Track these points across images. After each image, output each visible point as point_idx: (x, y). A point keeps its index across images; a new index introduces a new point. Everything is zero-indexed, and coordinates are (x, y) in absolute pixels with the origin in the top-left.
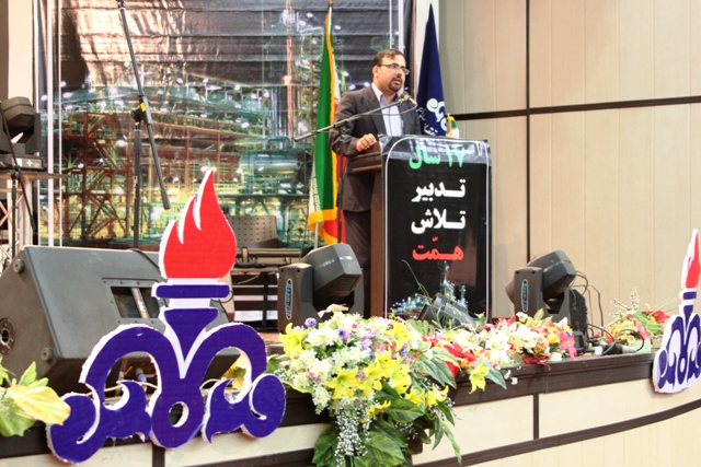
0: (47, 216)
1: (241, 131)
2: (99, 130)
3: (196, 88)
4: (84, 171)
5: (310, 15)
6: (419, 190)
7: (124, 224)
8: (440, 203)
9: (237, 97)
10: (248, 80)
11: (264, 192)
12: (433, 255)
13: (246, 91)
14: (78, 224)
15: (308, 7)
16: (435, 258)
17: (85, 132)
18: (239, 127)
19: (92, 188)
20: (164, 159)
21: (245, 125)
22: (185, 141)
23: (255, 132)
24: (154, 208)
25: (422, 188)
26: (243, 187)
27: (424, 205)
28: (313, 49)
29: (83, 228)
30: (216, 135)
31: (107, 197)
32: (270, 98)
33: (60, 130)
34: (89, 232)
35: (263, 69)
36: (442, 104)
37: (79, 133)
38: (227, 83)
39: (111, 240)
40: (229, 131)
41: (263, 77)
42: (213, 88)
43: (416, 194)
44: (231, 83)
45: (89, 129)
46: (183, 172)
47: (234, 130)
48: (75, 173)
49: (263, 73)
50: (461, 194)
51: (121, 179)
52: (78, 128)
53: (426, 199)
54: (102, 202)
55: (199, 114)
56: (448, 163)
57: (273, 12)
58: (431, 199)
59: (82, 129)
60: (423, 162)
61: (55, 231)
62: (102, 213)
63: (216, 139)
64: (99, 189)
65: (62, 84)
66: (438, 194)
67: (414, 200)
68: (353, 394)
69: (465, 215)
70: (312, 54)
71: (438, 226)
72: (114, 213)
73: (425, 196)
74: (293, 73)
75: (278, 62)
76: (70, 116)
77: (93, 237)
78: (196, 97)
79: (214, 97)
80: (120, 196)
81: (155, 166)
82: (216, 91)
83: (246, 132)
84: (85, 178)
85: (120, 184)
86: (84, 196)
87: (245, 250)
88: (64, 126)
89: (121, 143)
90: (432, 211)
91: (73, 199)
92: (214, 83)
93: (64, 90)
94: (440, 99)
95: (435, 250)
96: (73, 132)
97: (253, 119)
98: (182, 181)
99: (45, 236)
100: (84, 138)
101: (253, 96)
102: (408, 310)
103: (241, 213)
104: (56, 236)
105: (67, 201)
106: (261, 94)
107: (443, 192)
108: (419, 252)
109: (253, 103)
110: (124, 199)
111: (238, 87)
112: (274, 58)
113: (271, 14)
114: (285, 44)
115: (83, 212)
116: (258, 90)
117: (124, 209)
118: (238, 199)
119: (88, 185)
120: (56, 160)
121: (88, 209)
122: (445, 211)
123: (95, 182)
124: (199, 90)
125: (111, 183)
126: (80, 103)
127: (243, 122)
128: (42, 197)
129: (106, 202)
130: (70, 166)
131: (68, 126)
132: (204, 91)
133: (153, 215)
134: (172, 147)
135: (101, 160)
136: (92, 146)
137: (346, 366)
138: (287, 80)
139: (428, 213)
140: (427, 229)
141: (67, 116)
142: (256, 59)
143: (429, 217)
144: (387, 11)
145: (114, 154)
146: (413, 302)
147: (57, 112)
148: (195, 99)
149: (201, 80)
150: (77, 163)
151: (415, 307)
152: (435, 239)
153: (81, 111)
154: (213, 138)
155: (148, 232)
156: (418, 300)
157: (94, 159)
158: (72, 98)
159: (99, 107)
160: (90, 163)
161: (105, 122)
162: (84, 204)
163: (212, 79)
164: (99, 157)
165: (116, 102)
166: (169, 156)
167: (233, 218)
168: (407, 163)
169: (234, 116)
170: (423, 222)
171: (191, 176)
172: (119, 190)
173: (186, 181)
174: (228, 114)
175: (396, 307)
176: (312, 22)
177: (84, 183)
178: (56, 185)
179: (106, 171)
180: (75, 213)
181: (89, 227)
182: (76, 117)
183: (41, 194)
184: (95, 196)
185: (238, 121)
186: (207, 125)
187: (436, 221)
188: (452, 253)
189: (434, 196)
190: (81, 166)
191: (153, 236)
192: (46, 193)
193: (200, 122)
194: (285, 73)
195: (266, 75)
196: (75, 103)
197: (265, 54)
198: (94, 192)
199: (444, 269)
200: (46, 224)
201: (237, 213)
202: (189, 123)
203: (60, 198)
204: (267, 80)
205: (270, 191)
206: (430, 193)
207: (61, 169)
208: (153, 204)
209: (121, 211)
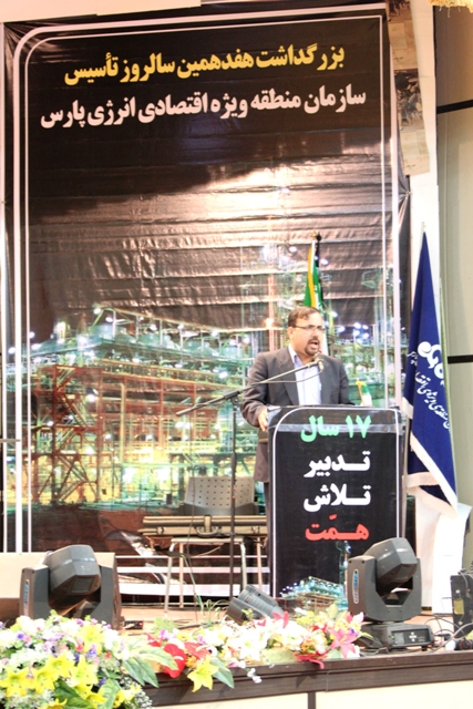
0: (14, 478)
1: (219, 382)
2: (69, 384)
3: (170, 334)
4: (53, 429)
5: (293, 249)
6: (312, 464)
7: (95, 488)
8: (338, 478)
9: (215, 344)
10: (226, 325)
11: (244, 449)
12: (330, 534)
13: (225, 337)
14: (48, 488)
15: (292, 241)
16: (333, 537)
17: (54, 386)
18: (217, 377)
19: (62, 447)
20: (136, 416)
21: (224, 375)
22: (158, 394)
23: (234, 383)
24: (126, 470)
25: (317, 462)
26: (221, 445)
27: (319, 481)
28: (297, 288)
29: (53, 492)
30: (192, 387)
31: (77, 457)
32: (250, 344)
33: (29, 385)
34: (59, 496)
35: (243, 311)
36: (437, 347)
37: (48, 388)
38: (203, 329)
39: (81, 505)
40: (206, 382)
41: (243, 320)
42: (189, 334)
43: (310, 469)
44: (209, 328)
45: (58, 384)
46: (157, 429)
47: (211, 381)
48: (44, 431)
49: (243, 316)
50: (365, 466)
51: (91, 438)
52: (47, 382)
53: (322, 474)
54: (72, 463)
55: (173, 364)
56: (348, 434)
57: (254, 248)
58: (328, 474)
59: (51, 383)
60: (318, 434)
61: (24, 496)
62: (72, 475)
63: (192, 392)
64: (69, 449)
65: (31, 335)
66: (336, 468)
67: (306, 476)
68: (25, 692)
69: (369, 490)
70: (296, 293)
71: (336, 503)
72: (84, 475)
73: (321, 471)
74: (276, 315)
75: (259, 304)
76: (39, 369)
77: (63, 502)
78: (171, 345)
79: (190, 344)
80: (91, 456)
81: (127, 423)
82: (192, 338)
83: (225, 383)
84: (54, 436)
85: (90, 442)
86: (54, 456)
87: (208, 518)
88: (33, 380)
89: (91, 398)
90: (329, 487)
91: (43, 460)
92: (189, 329)
93: (33, 341)
94: (434, 341)
95: (332, 530)
96: (43, 386)
97: (232, 368)
98: (156, 439)
99: (12, 501)
100: (53, 393)
101: (232, 342)
102: (300, 595)
103: (220, 474)
104: (24, 501)
105: (36, 463)
106: (240, 339)
107: (342, 465)
108: (314, 531)
109: (233, 349)
110: (94, 459)
111: (215, 332)
112: (255, 299)
113: (250, 250)
114: (267, 282)
115: (53, 474)
116: (237, 335)
117: (94, 471)
118: (217, 458)
119: (57, 445)
120: (25, 418)
121: (58, 471)
122: (345, 486)
123: (65, 441)
124: (175, 337)
125: (81, 442)
126: (48, 355)
127: (221, 371)
128: (10, 459)
129: (77, 463)
130: (39, 424)
131: (37, 380)
132: (179, 337)
133: (124, 477)
134: (145, 402)
135: (71, 417)
136: (62, 402)
137: (21, 667)
138: (269, 324)
139: (324, 488)
140: (323, 506)
141: (35, 370)
142: (234, 300)
143: (325, 494)
144: (381, 241)
145: (84, 410)
146: (307, 586)
147: (25, 365)
148: (168, 347)
149: (176, 326)
150: (46, 421)
151: (309, 591)
152: (333, 517)
153: (50, 363)
154: (190, 390)
155: (120, 496)
156: (313, 584)
157: (63, 416)
158: (40, 350)
159: (68, 359)
160: (59, 421)
161: (74, 375)
162: (54, 465)
163: (188, 324)
164: (68, 414)
165: (86, 354)
166: (141, 411)
167: (209, 480)
168: (298, 435)
169: (212, 366)
170: (317, 499)
171: (165, 433)
172: (89, 450)
173: (160, 439)
174: (205, 363)
175: (286, 592)
176: (295, 256)
177: (53, 442)
178: (25, 446)
179: (76, 429)
180: (44, 475)
181: (59, 490)
182: (45, 370)
183: (9, 455)
184: (65, 456)
185: (216, 370)
186: (182, 376)
187: (334, 497)
188: (355, 532)
189: (331, 470)
190: (50, 423)
191: (125, 500)
192: (13, 455)
193: (175, 373)
194: (267, 316)
195: (247, 319)
196: (43, 356)
197: (245, 295)
198: (63, 452)
199: (344, 549)
200: (13, 487)
201: (215, 473)
202: (162, 374)
203: (29, 459)
204: (248, 324)
205: (251, 448)
206: (326, 467)
207: (30, 428)
208: (125, 465)
209: (92, 473)
